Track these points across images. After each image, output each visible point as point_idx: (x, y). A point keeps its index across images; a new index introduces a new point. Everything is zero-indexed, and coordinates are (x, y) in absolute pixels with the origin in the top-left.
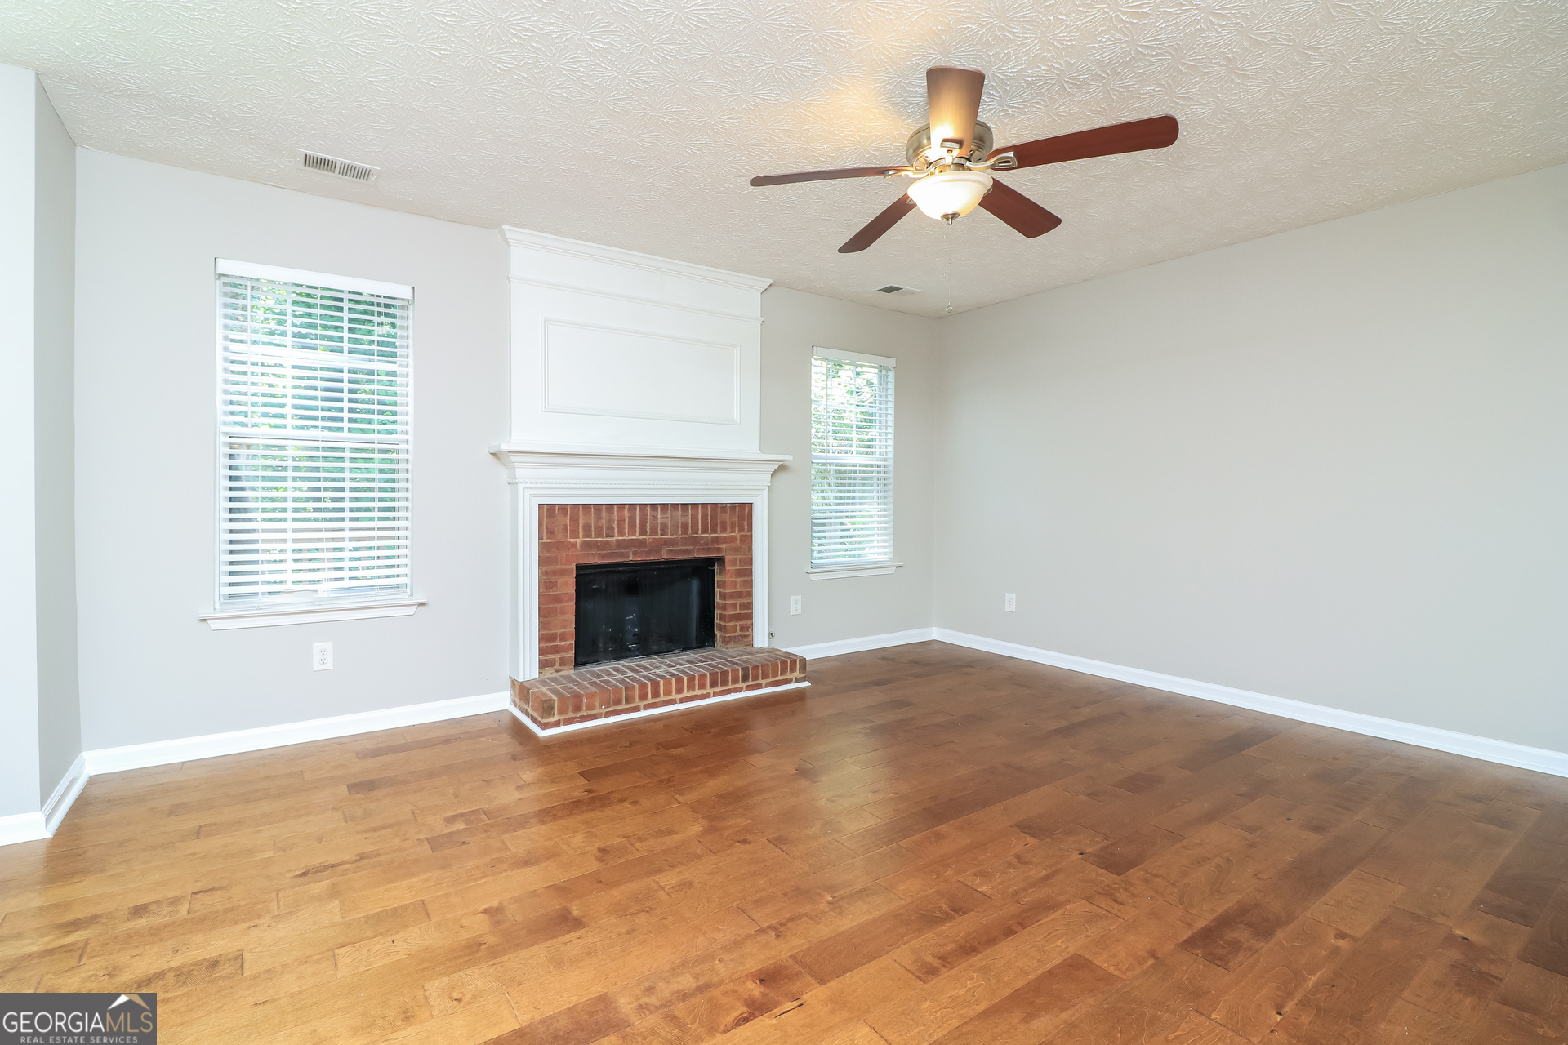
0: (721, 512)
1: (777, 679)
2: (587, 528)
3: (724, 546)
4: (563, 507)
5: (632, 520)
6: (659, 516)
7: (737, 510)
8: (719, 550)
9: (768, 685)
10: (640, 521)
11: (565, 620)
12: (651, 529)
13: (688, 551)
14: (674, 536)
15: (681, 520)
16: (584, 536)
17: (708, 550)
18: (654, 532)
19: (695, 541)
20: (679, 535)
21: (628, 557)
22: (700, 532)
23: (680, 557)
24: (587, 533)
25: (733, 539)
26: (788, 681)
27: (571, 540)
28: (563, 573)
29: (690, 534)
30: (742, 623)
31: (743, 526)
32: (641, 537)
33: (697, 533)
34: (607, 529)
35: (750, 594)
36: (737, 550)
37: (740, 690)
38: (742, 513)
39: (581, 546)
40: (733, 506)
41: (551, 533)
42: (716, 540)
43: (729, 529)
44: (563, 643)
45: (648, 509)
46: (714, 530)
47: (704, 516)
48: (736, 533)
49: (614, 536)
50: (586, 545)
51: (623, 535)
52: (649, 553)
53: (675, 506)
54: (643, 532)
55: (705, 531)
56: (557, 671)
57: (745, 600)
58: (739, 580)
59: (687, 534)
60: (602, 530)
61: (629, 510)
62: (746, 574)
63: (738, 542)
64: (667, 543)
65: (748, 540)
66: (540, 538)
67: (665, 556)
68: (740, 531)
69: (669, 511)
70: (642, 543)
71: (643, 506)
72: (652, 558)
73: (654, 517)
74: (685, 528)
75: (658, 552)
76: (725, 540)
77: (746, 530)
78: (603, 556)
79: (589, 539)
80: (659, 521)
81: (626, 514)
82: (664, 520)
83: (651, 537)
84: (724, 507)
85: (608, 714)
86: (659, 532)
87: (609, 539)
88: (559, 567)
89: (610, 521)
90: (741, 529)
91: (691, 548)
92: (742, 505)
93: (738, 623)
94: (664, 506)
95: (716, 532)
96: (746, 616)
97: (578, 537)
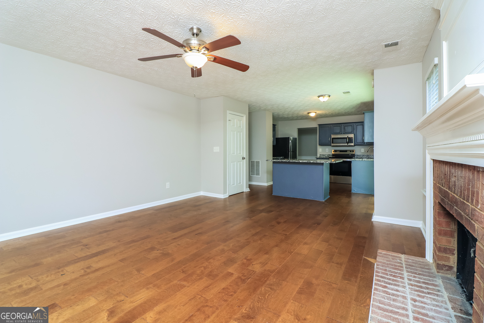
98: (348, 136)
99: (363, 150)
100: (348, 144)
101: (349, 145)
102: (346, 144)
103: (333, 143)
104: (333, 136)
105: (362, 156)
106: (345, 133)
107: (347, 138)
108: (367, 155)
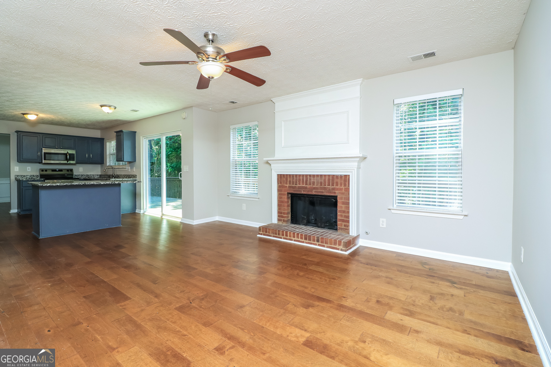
0: (336, 178)
1: (332, 246)
2: (290, 182)
3: (337, 192)
4: (284, 175)
5: (303, 179)
6: (312, 179)
7: (343, 178)
8: (335, 193)
9: (327, 247)
10: (305, 180)
11: (284, 209)
12: (309, 183)
13: (322, 192)
14: (317, 186)
15: (320, 181)
16: (289, 184)
17: (330, 192)
18: (310, 184)
19: (325, 188)
20: (319, 186)
21: (302, 192)
22: (327, 185)
23: (319, 194)
24: (290, 184)
25: (341, 189)
26: (338, 249)
27: (286, 185)
28: (284, 194)
29: (323, 186)
30: (345, 223)
31: (346, 184)
32: (306, 186)
33: (326, 186)
34: (295, 182)
35: (348, 212)
36: (343, 194)
37: (316, 245)
38: (346, 179)
39: (288, 187)
40: (341, 176)
41: (281, 183)
42: (334, 189)
43: (339, 185)
44: (284, 215)
45: (308, 176)
46: (333, 185)
47: (329, 180)
48: (343, 187)
49: (297, 185)
50: (289, 186)
51: (300, 184)
52: (308, 191)
53: (318, 176)
54: (306, 184)
55: (329, 185)
56: (283, 223)
57: (347, 215)
58: (343, 206)
59: (322, 185)
60: (294, 183)
61: (302, 177)
62: (347, 204)
63: (344, 190)
64: (314, 188)
65: (348, 190)
66: (278, 184)
67: (314, 193)
68: (344, 186)
69: (316, 177)
70: (306, 188)
71: (307, 175)
72: (310, 193)
73: (310, 179)
74: (321, 183)
75: (311, 191)
76: (337, 189)
77: (347, 186)
78: (294, 191)
79: (290, 185)
80: (312, 181)
81: (301, 178)
82: (314, 180)
83: (309, 186)
84: (337, 176)
85: (274, 237)
86: (312, 184)
87: (296, 186)
88: (283, 193)
89: (296, 180)
90: (345, 185)
91: (323, 191)
92: (346, 176)
93: (343, 223)
94: (314, 176)
95: (334, 186)
96: (347, 221)
97: (287, 184)
98: (68, 152)
99: (81, 169)
100: (67, 162)
101: (69, 163)
102: (66, 162)
103: (45, 159)
104: (44, 150)
105: (81, 176)
106: (63, 148)
107: (67, 154)
108: (87, 175)
